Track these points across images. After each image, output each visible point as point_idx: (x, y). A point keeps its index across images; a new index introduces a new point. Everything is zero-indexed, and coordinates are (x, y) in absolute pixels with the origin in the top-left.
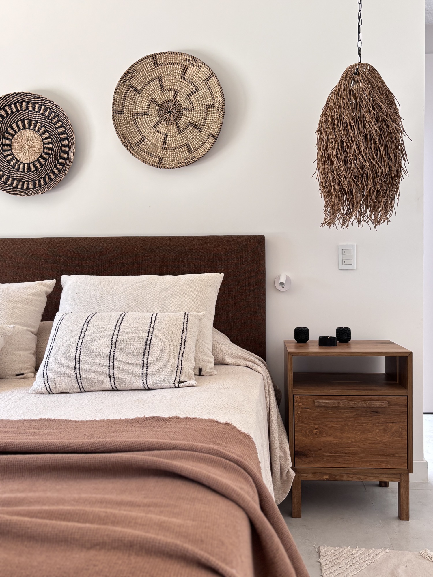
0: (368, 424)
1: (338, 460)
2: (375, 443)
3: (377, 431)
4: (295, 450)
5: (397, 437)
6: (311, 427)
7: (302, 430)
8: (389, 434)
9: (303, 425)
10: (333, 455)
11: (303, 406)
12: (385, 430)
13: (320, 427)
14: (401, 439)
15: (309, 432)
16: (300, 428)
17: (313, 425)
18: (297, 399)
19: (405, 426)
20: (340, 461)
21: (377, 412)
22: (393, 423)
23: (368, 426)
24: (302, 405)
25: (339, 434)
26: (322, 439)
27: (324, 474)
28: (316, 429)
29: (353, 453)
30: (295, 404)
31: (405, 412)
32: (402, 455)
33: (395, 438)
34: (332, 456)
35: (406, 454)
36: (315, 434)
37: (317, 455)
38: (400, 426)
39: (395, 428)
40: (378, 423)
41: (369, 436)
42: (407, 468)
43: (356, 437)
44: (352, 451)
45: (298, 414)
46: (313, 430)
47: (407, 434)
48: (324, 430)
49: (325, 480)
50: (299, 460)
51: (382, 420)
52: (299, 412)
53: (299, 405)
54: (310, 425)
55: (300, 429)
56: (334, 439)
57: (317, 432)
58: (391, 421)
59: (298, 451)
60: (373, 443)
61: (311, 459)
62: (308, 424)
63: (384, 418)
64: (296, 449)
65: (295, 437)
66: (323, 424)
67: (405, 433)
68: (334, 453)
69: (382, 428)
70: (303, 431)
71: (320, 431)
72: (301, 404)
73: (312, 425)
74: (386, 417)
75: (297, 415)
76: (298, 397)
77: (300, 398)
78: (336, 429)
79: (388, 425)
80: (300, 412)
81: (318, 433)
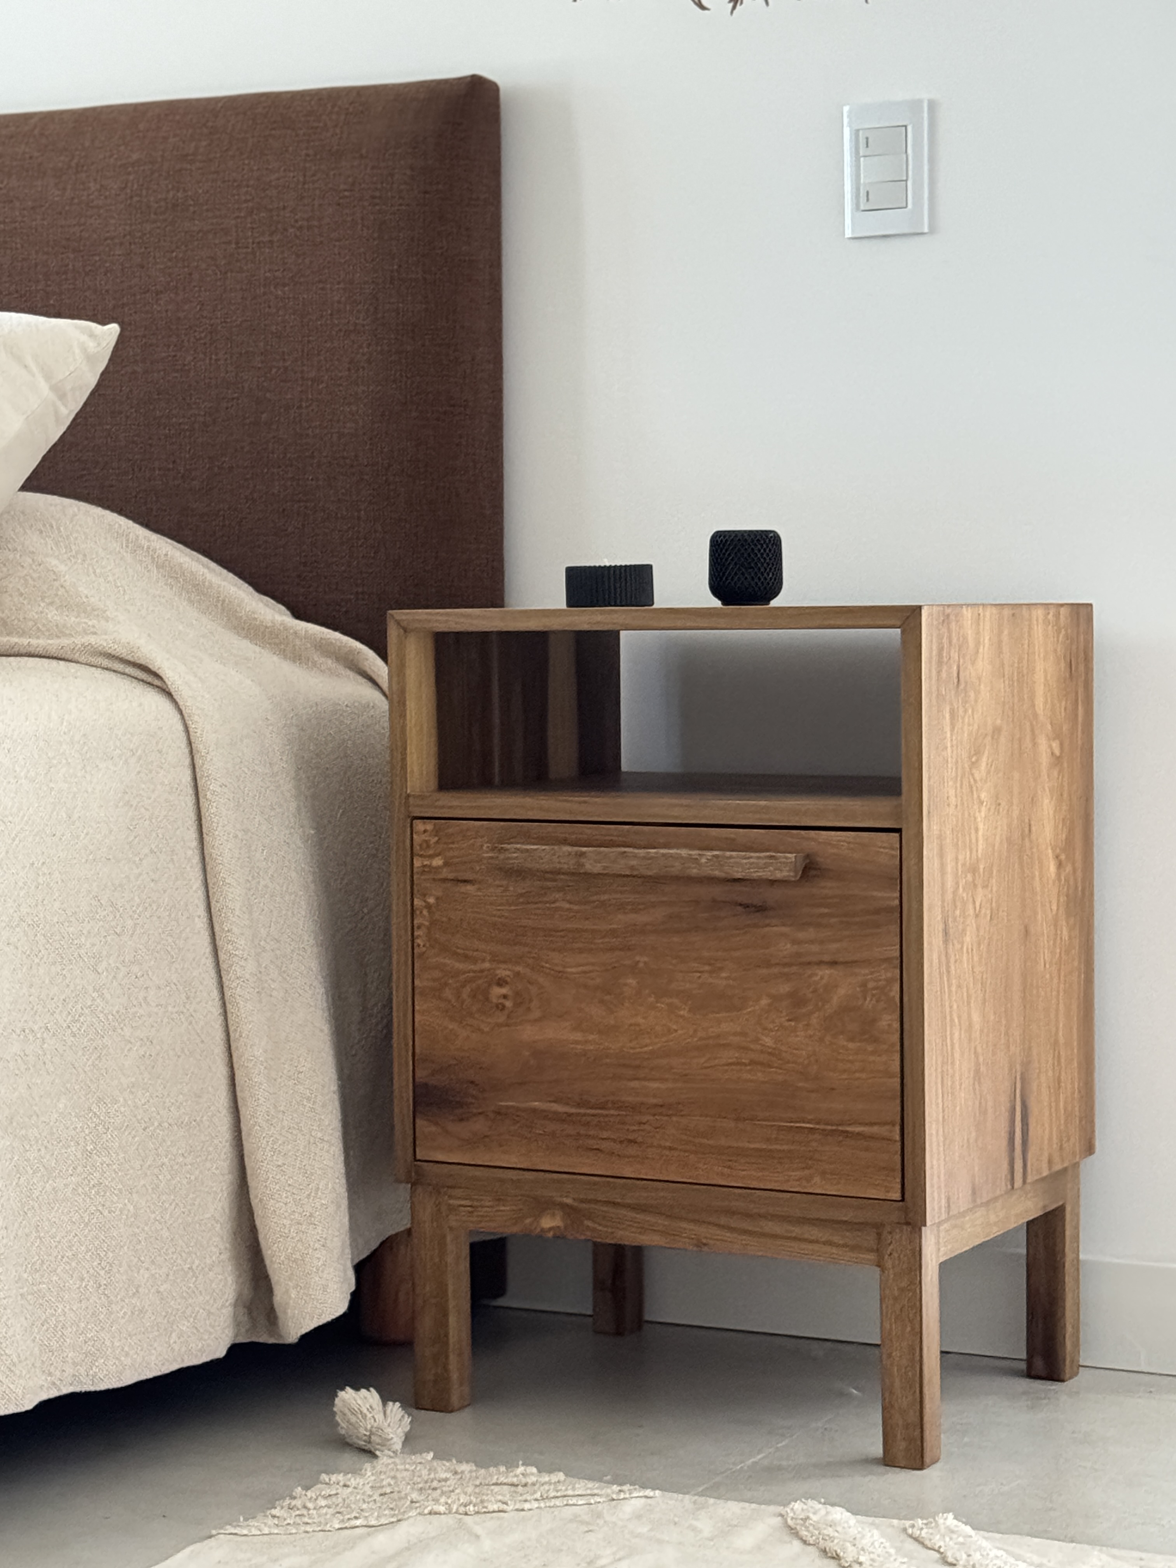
0: (721, 969)
1: (594, 1137)
2: (752, 1062)
3: (764, 1002)
4: (417, 1080)
5: (852, 1039)
6: (482, 971)
7: (446, 984)
8: (814, 1021)
9: (447, 961)
10: (573, 1110)
11: (445, 873)
12: (797, 1000)
13: (518, 974)
14: (870, 1048)
15: (473, 996)
16: (437, 974)
17: (487, 965)
18: (424, 837)
19: (889, 981)
20: (604, 1145)
21: (761, 909)
22: (833, 963)
23: (724, 975)
24: (446, 864)
25: (596, 1011)
26: (528, 1033)
27: (543, 1206)
28: (501, 983)
29: (656, 1106)
30: (417, 863)
31: (889, 910)
32: (875, 1129)
33: (842, 1041)
34: (570, 1115)
35: (893, 1124)
36: (497, 1006)
37: (508, 1107)
38: (864, 985)
39: (842, 991)
40: (768, 964)
41: (725, 1027)
42: (897, 1196)
43: (670, 1031)
44: (655, 1096)
45: (429, 907)
46: (490, 985)
47: (897, 1025)
48: (534, 990)
49: (550, 1234)
50: (433, 1129)
51: (786, 948)
52: (431, 900)
53: (430, 866)
54: (475, 961)
55: (434, 980)
56: (578, 1036)
57: (505, 997)
58: (826, 958)
59: (426, 1085)
60: (745, 1065)
61: (479, 1125)
62: (466, 958)
63: (794, 942)
64: (419, 1074)
65: (418, 1017)
66: (530, 961)
67: (889, 1021)
68: (579, 1105)
69: (785, 988)
70: (448, 993)
71: (517, 994)
72: (438, 862)
73: (483, 961)
74: (801, 935)
75: (425, 912)
76: (429, 826)
77: (436, 832)
78: (586, 986)
79: (810, 976)
80: (437, 899)
81: (508, 1004)
